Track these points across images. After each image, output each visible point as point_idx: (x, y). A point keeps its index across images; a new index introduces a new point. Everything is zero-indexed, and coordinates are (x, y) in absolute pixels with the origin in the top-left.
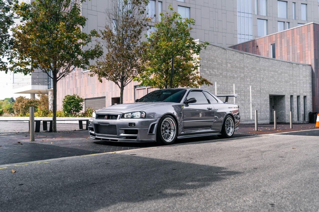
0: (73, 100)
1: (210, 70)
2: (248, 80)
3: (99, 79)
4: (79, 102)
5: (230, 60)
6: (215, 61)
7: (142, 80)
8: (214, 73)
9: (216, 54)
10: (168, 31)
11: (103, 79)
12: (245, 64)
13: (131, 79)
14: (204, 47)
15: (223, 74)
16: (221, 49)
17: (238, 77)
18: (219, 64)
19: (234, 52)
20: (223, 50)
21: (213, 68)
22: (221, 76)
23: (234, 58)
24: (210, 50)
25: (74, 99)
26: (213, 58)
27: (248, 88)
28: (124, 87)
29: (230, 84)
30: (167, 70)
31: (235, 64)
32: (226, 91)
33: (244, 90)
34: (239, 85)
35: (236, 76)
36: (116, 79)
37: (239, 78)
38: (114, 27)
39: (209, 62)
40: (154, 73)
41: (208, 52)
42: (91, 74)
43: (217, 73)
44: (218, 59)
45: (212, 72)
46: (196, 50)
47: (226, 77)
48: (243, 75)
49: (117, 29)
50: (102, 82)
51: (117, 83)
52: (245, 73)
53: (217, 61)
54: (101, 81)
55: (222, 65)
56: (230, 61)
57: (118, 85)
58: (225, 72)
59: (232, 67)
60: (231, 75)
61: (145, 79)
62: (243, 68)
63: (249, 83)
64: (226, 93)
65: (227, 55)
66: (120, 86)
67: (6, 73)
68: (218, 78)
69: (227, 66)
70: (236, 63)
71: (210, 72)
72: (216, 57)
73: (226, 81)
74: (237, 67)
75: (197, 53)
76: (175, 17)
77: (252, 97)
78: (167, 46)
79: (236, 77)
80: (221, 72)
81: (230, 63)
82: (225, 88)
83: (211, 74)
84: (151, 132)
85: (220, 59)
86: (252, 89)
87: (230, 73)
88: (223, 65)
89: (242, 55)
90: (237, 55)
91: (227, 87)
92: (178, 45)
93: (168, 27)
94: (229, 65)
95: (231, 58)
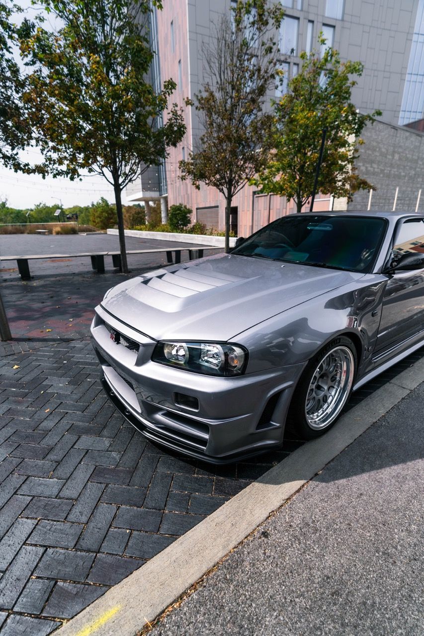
0: (179, 212)
1: (368, 165)
2: (419, 180)
3: (193, 184)
4: (186, 213)
5: (400, 147)
6: (378, 149)
7: (262, 184)
8: (372, 169)
9: (380, 138)
10: (311, 92)
11: (201, 183)
12: (421, 154)
13: (244, 183)
14: (371, 121)
15: (386, 171)
16: (390, 127)
17: (405, 176)
18: (382, 154)
19: (408, 134)
20: (393, 130)
21: (372, 162)
22: (381, 175)
23: (406, 145)
24: (373, 131)
25: (180, 210)
26: (375, 144)
27: (416, 193)
28: (232, 196)
29: (392, 188)
30: (302, 167)
31: (406, 154)
32: (385, 199)
33: (409, 196)
34: (404, 188)
35: (403, 174)
36: (221, 184)
37: (406, 178)
38: (217, 82)
39: (367, 152)
40: (281, 173)
41: (369, 134)
42: (182, 176)
43: (376, 170)
44: (382, 146)
45: (369, 168)
46: (356, 127)
47: (388, 176)
48: (413, 173)
49: (222, 89)
50: (199, 189)
51: (222, 191)
52: (418, 169)
53: (380, 148)
54: (198, 187)
55: (386, 157)
56: (400, 150)
57: (223, 193)
58: (389, 169)
59: (400, 159)
60: (396, 173)
61: (266, 182)
62: (416, 162)
63: (419, 186)
64: (384, 201)
65: (397, 139)
66: (227, 196)
67: (44, 177)
68: (378, 177)
69: (393, 158)
70: (407, 152)
71: (367, 167)
72: (379, 143)
73: (387, 182)
74: (407, 159)
75: (356, 133)
76: (329, 58)
77: (419, 206)
78: (308, 118)
79: (403, 176)
80: (383, 168)
81: (399, 153)
82: (383, 194)
83: (367, 172)
84: (265, 419)
85: (385, 147)
86: (421, 195)
87: (395, 170)
88: (388, 157)
89: (420, 138)
90: (411, 139)
91: (387, 192)
92: (327, 118)
93: (312, 83)
94: (397, 156)
95: (403, 144)
